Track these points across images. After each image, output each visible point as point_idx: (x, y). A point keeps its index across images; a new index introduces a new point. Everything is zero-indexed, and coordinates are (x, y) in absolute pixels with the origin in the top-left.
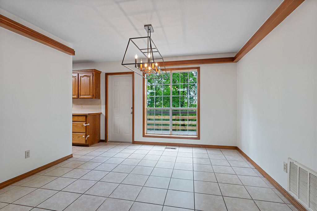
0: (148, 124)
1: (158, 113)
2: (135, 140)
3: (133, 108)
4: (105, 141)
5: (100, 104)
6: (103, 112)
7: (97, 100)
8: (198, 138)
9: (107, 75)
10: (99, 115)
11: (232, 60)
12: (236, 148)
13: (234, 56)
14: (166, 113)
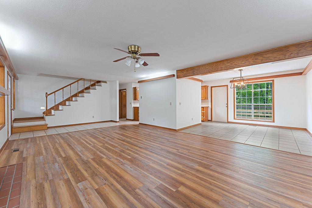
0: (237, 112)
1: (244, 108)
2: (229, 121)
3: (227, 104)
4: (211, 121)
5: (208, 102)
6: (210, 106)
7: (206, 100)
8: (274, 122)
9: (212, 87)
10: (208, 107)
11: (301, 74)
12: (305, 130)
13: (302, 72)
14: (249, 107)
